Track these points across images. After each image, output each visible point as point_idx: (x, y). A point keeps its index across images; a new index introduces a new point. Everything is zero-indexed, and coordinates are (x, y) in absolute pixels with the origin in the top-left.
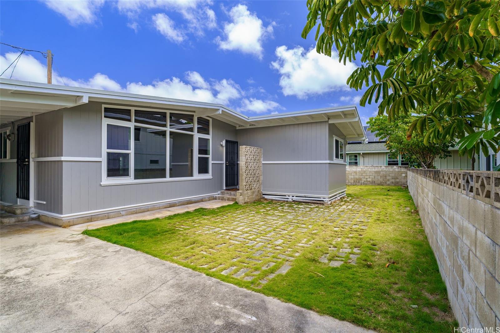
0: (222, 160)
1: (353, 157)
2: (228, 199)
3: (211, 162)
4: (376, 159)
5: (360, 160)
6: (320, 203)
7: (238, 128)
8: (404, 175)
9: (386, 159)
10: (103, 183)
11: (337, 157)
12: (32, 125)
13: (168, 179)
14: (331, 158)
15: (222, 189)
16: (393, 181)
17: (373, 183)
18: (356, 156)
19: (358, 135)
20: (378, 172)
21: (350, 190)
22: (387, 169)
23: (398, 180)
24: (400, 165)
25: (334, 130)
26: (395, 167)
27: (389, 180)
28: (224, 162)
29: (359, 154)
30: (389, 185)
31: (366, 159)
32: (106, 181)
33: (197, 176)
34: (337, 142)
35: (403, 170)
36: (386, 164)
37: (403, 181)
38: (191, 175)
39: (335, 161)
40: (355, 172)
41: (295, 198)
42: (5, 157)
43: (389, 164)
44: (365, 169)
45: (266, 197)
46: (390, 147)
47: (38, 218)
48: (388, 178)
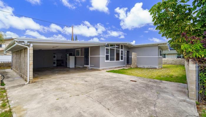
0: (125, 56)
1: (164, 55)
2: (128, 67)
3: (123, 57)
4: (172, 56)
5: (166, 56)
6: (156, 68)
7: (129, 47)
8: (183, 61)
9: (176, 56)
10: (105, 62)
11: (160, 55)
12: (89, 49)
13: (115, 61)
14: (159, 56)
15: (125, 64)
16: (179, 63)
17: (171, 64)
18: (165, 55)
19: (167, 49)
20: (173, 60)
21: (163, 66)
22: (177, 59)
23: (181, 63)
24: (182, 58)
25: (159, 48)
26: (180, 58)
27: (177, 63)
28: (126, 57)
29: (166, 54)
30: (177, 65)
31: (169, 56)
32: (106, 61)
33: (120, 60)
34: (160, 51)
35: (183, 59)
36: (176, 57)
37: (183, 63)
38: (119, 60)
39: (160, 56)
40: (165, 60)
41: (147, 67)
42: (79, 55)
43: (178, 57)
44: (168, 59)
45: (138, 67)
46: (178, 52)
47: (91, 69)
48: (177, 62)
